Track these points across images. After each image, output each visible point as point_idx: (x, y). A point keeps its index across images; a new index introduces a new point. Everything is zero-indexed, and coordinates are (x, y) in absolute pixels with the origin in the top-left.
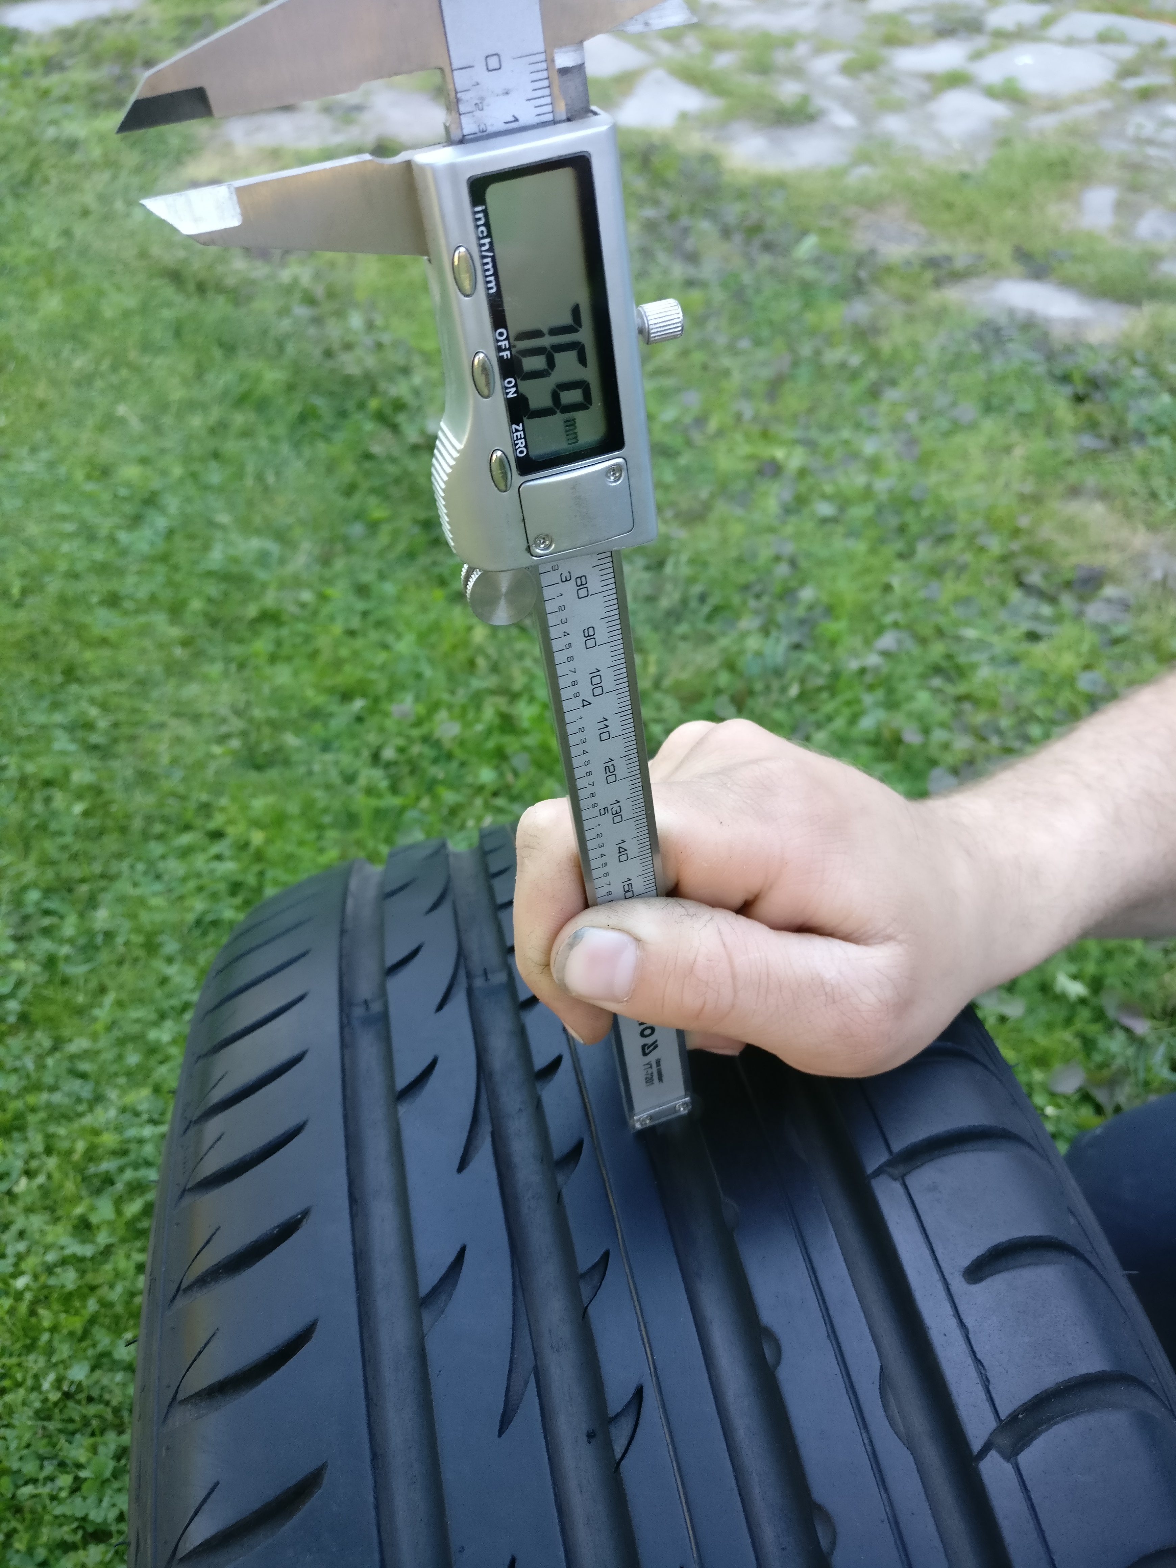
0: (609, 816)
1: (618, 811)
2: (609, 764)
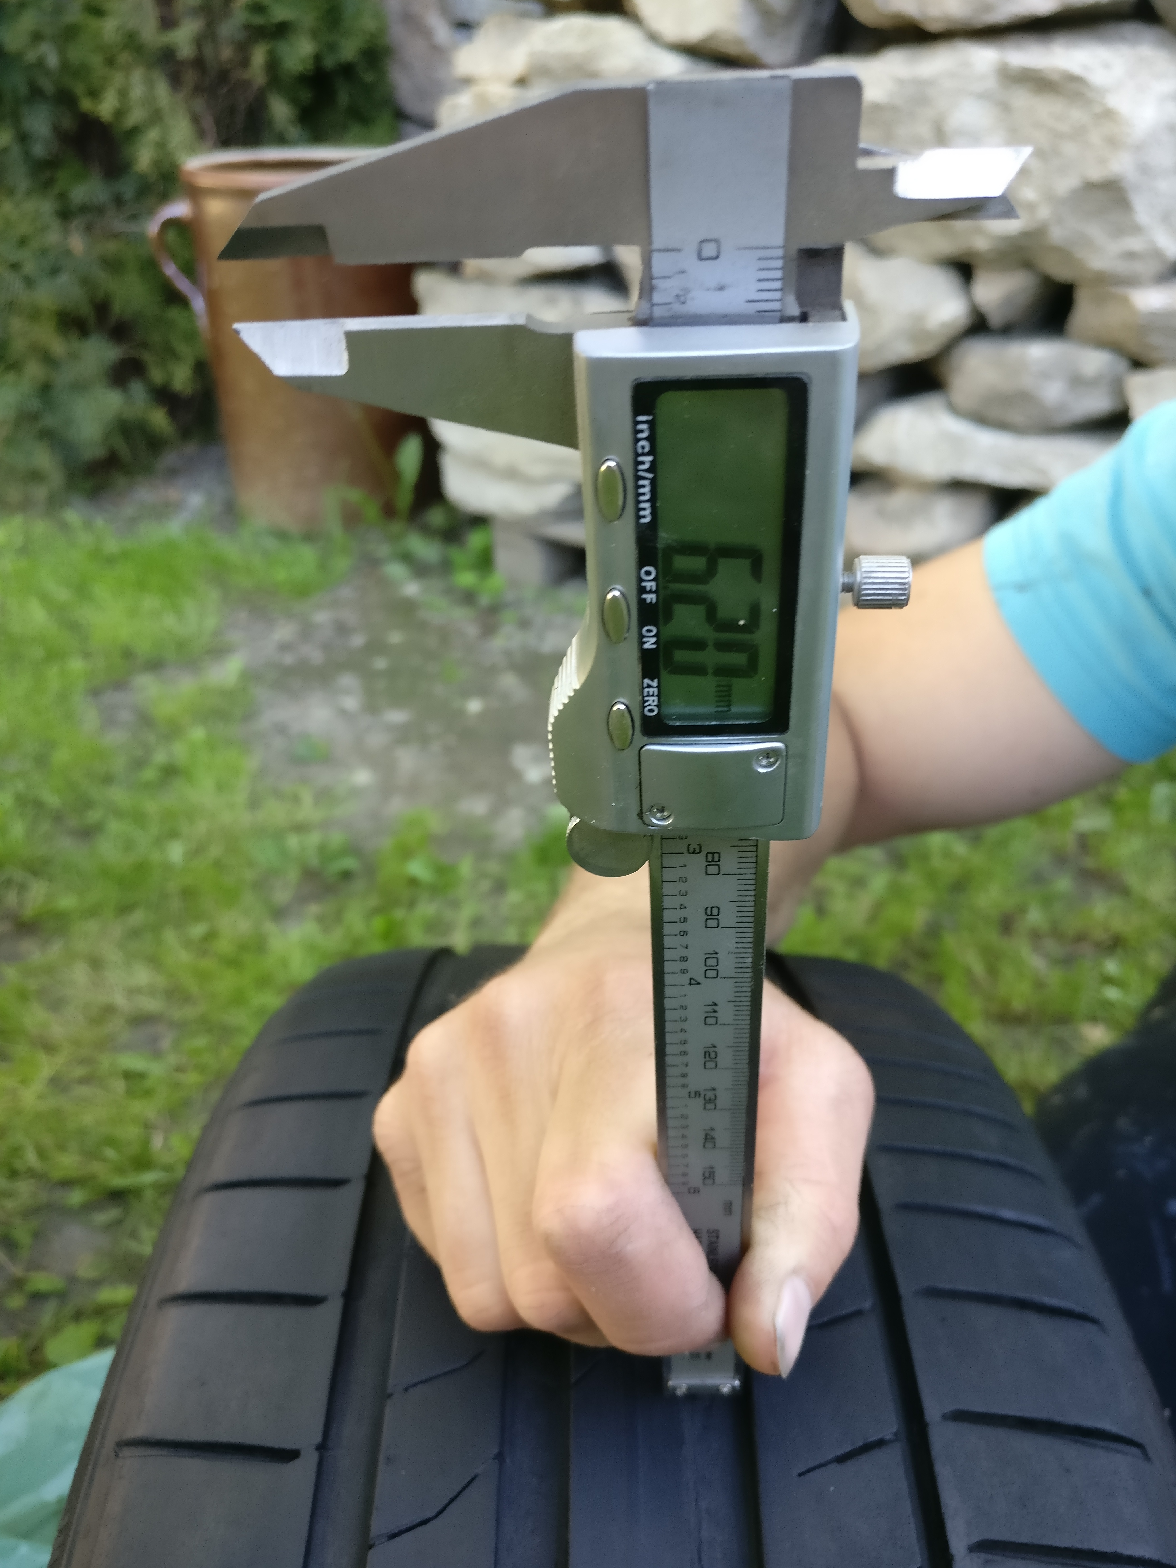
0: (700, 1101)
1: (713, 1098)
2: (711, 1050)
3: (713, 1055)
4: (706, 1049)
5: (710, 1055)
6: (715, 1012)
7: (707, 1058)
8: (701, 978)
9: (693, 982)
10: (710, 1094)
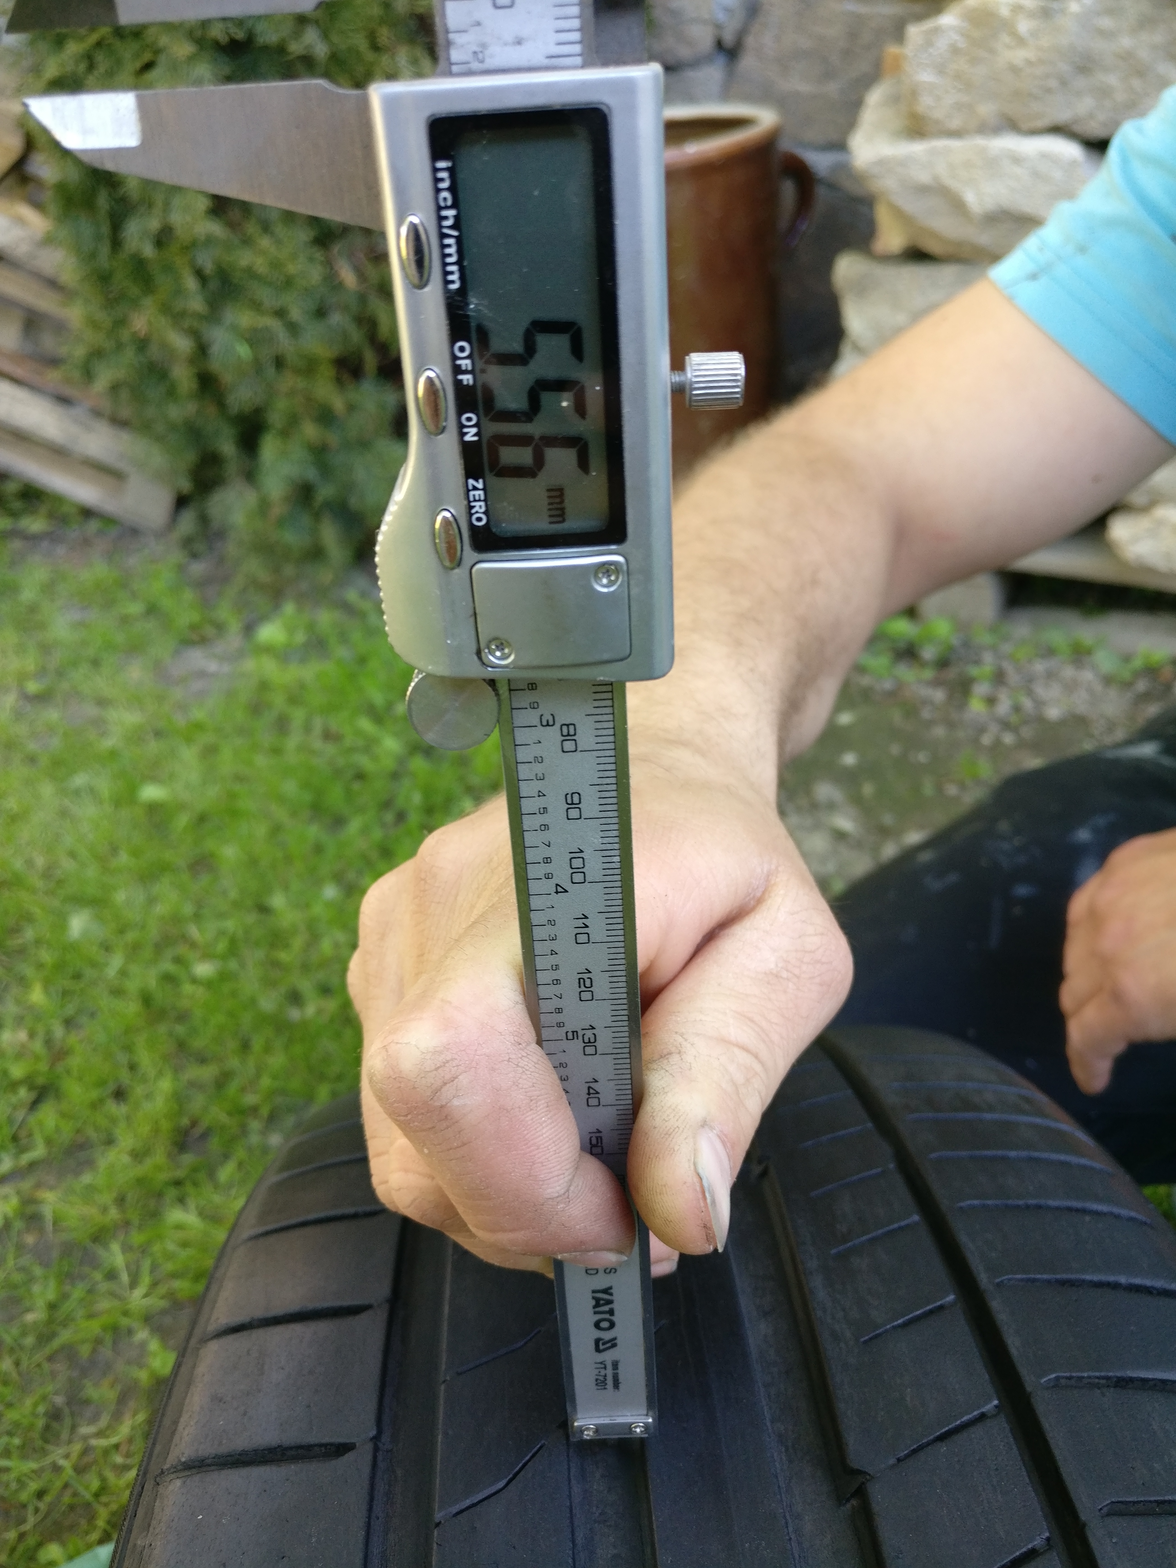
0: (578, 1044)
1: (592, 1040)
2: (585, 976)
3: (588, 984)
4: (581, 976)
5: (585, 983)
6: (587, 926)
7: (583, 988)
8: (567, 885)
9: (560, 890)
10: (589, 1034)
